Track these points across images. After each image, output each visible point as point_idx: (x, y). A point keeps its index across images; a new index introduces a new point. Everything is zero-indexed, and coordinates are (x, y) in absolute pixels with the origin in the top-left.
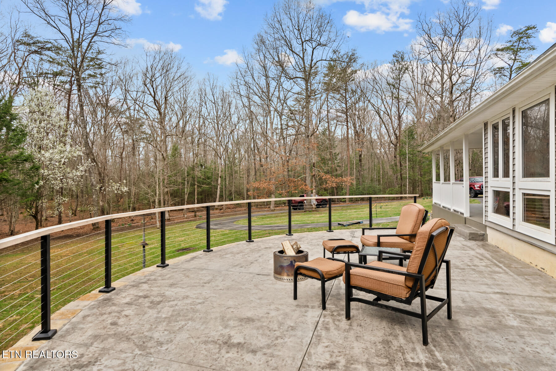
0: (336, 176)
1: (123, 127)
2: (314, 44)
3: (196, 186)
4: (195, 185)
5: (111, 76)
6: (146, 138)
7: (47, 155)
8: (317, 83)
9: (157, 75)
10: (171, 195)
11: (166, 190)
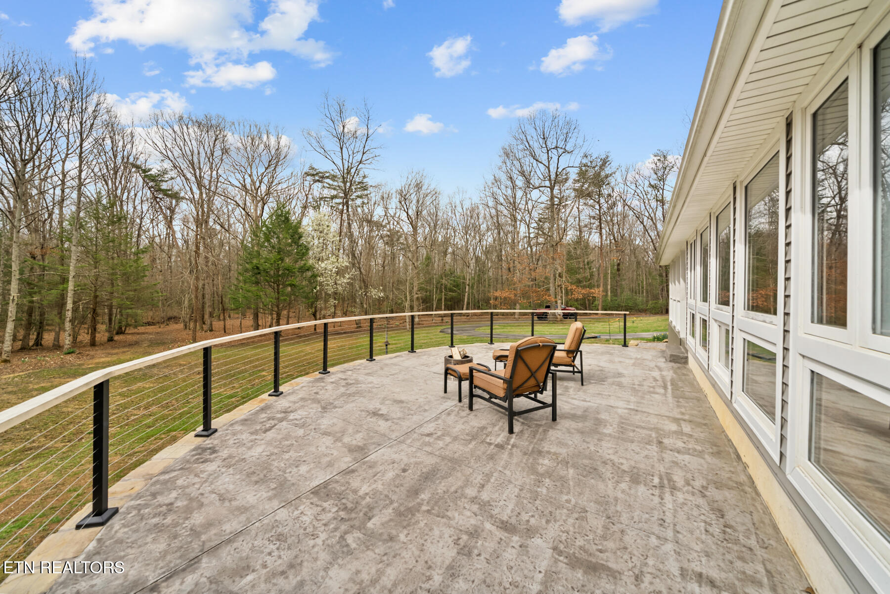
0: (584, 287)
1: (385, 239)
2: (561, 151)
3: (444, 294)
4: (442, 292)
5: (374, 196)
7: (323, 265)
8: (568, 189)
9: (412, 191)
10: (423, 300)
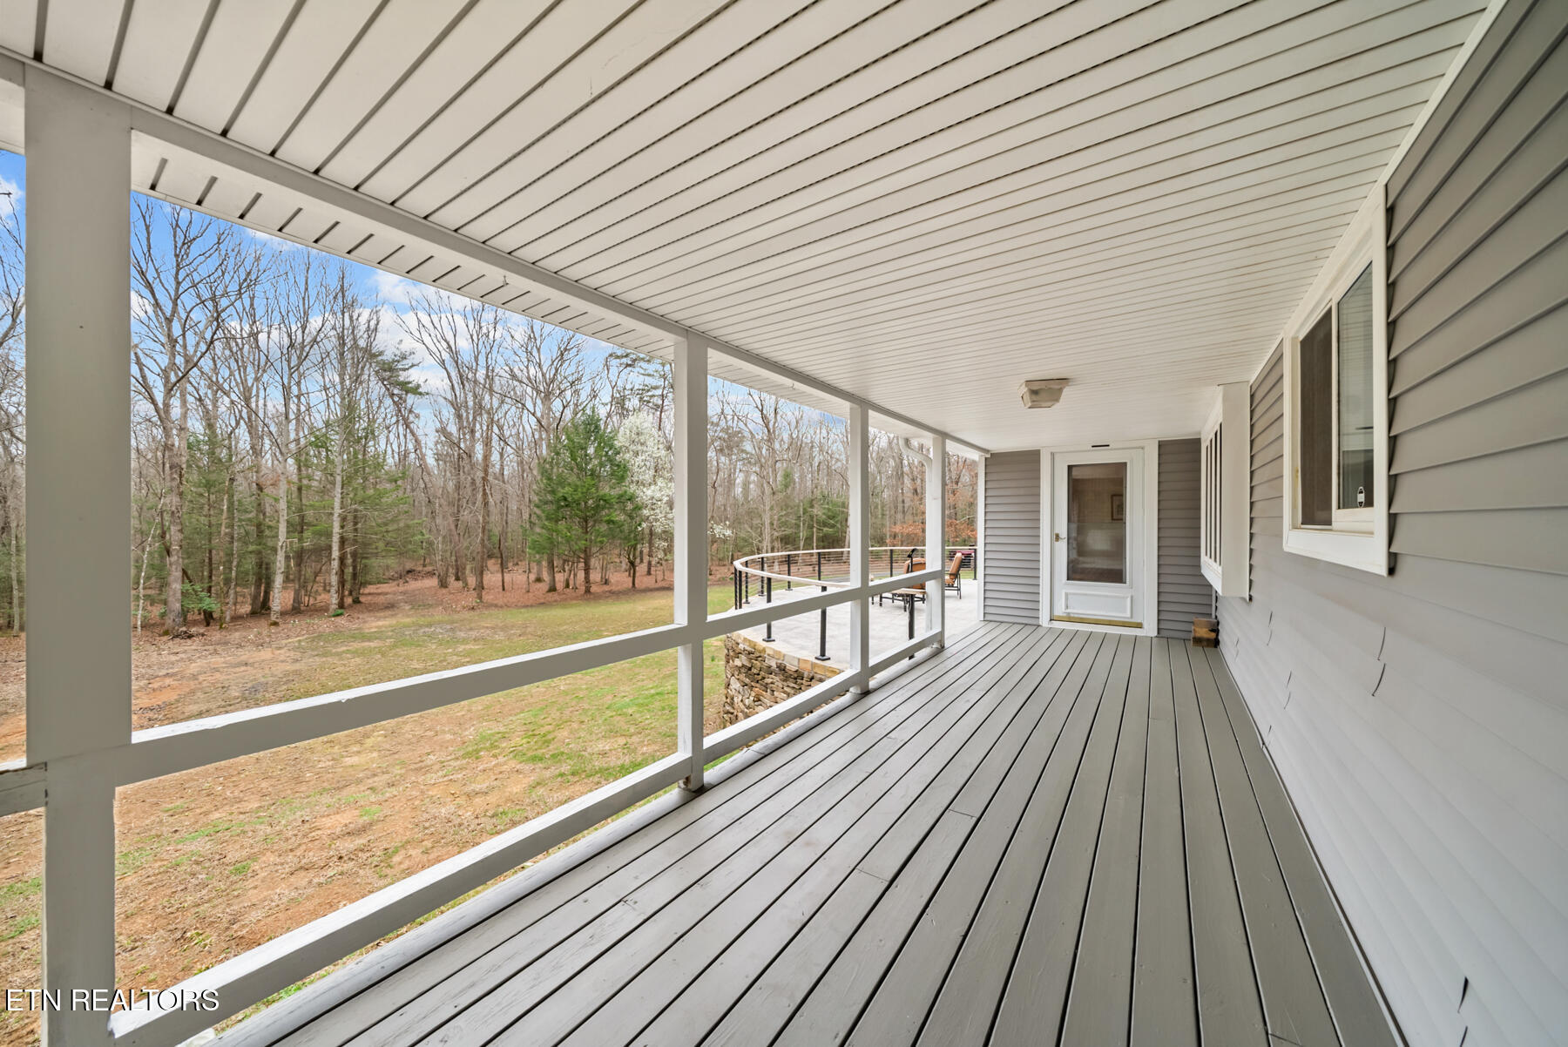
3: (815, 530)
4: (813, 527)
6: (747, 459)
7: (648, 493)
10: (781, 540)
11: (776, 534)
